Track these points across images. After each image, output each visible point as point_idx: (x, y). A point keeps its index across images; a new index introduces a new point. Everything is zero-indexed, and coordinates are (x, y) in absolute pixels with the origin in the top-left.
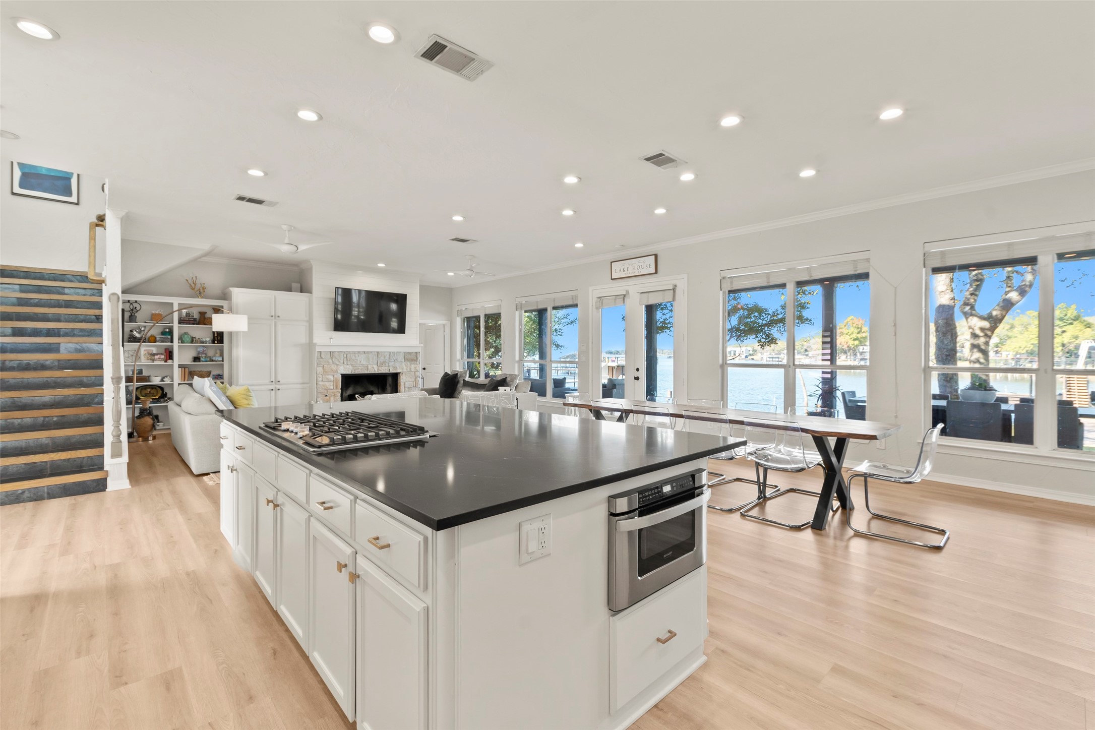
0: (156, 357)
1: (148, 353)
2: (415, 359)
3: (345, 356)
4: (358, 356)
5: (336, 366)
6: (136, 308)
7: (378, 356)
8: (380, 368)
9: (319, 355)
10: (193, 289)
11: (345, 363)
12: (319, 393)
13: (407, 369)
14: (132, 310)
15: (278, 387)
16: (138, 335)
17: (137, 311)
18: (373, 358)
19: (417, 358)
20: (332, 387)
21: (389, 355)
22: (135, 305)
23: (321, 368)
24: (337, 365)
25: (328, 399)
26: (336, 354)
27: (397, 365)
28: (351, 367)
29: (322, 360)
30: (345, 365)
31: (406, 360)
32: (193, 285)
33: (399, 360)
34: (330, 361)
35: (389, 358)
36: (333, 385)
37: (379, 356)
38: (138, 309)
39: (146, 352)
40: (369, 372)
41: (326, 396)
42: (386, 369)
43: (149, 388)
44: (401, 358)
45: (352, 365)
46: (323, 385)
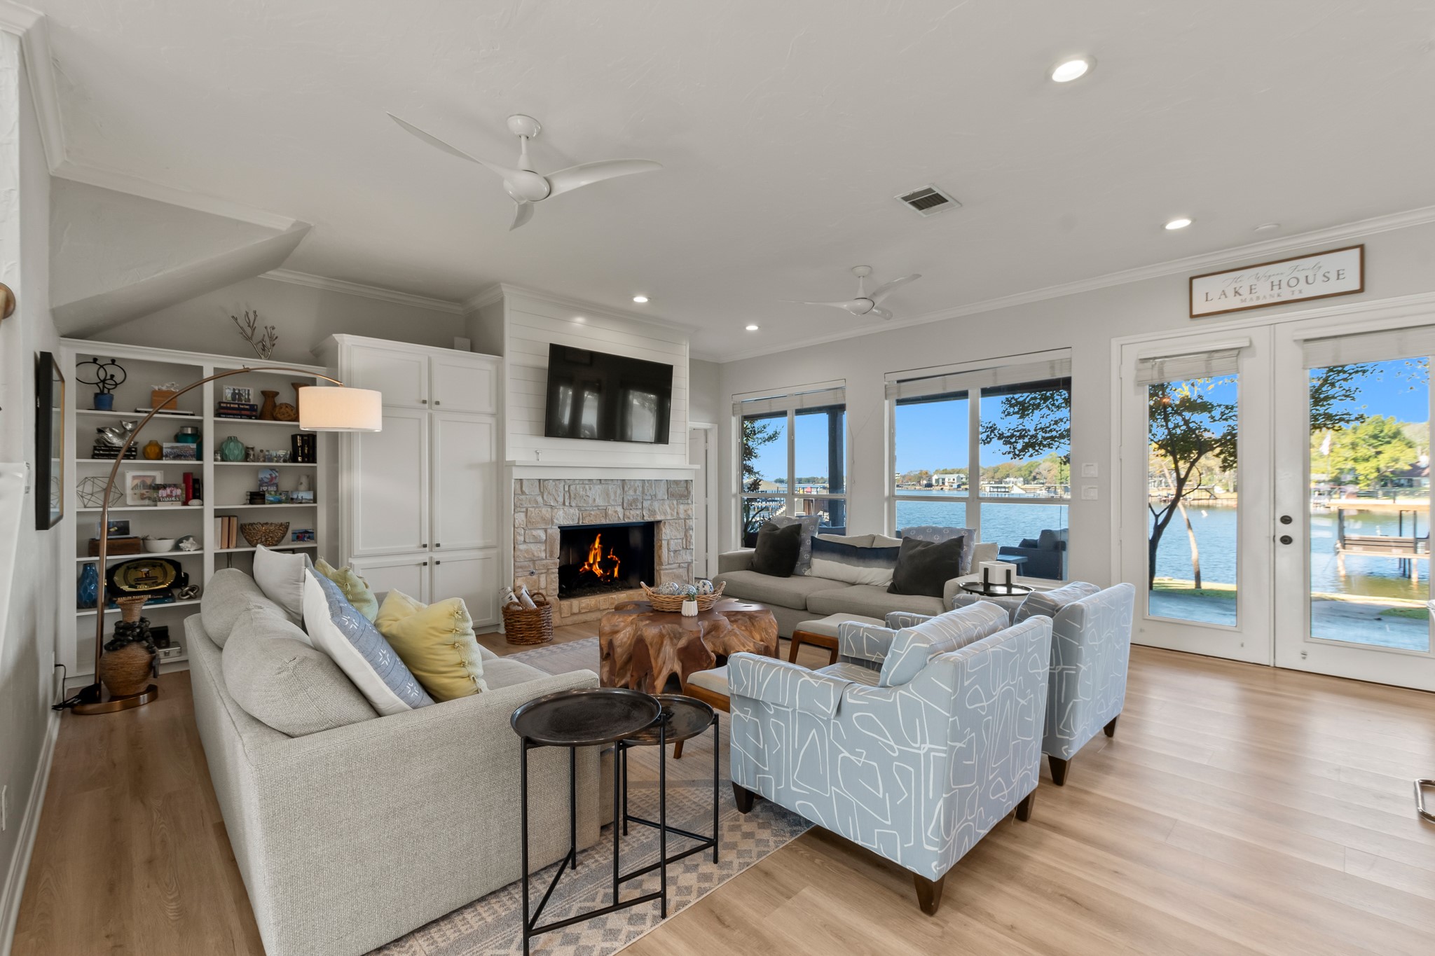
0: (162, 493)
1: (144, 483)
2: (686, 493)
3: (567, 489)
4: (590, 489)
5: (549, 509)
6: (112, 376)
7: (623, 489)
8: (627, 513)
9: (518, 487)
10: (249, 339)
11: (567, 504)
12: (519, 568)
13: (672, 515)
14: (104, 381)
15: (436, 557)
16: (116, 441)
17: (116, 384)
18: (615, 493)
19: (689, 493)
20: (543, 555)
21: (643, 487)
22: (111, 370)
23: (522, 515)
24: (552, 507)
25: (535, 582)
26: (550, 485)
27: (656, 505)
28: (577, 511)
29: (523, 497)
30: (566, 509)
31: (671, 495)
32: (249, 331)
33: (659, 497)
34: (540, 499)
35: (643, 492)
36: (545, 550)
37: (626, 489)
38: (119, 378)
39: (137, 481)
40: (608, 522)
41: (532, 573)
43: (145, 566)
44: (662, 492)
45: (579, 508)
46: (527, 551)
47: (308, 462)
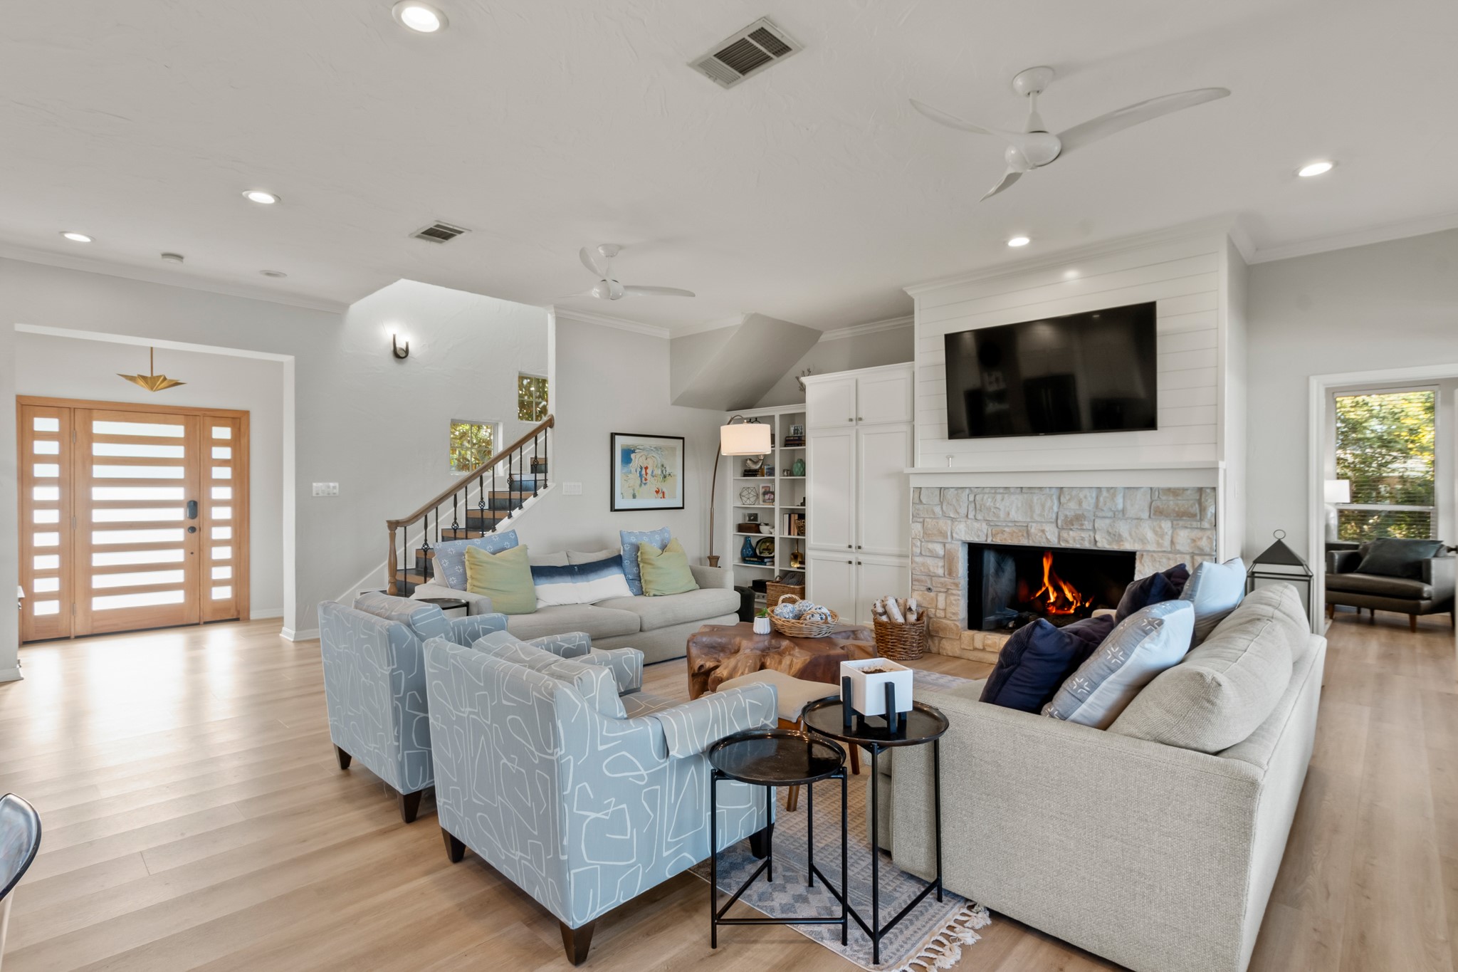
2: (1196, 508)
3: (971, 498)
4: (1003, 500)
5: (949, 522)
7: (1059, 499)
8: (1064, 534)
9: (917, 495)
11: (971, 516)
12: (916, 580)
13: (1159, 544)
15: (861, 558)
18: (1043, 506)
19: (1203, 509)
20: (940, 572)
21: (1097, 498)
23: (919, 526)
24: (953, 519)
25: (932, 599)
26: (950, 495)
27: (1123, 528)
28: (984, 526)
29: (921, 507)
30: (969, 522)
31: (1157, 512)
33: (1131, 512)
34: (938, 510)
35: (1097, 506)
36: (944, 566)
37: (1063, 500)
40: (1031, 543)
41: (929, 589)
42: (1083, 539)
44: (1139, 506)
45: (988, 522)
46: (923, 564)
47: (790, 476)
